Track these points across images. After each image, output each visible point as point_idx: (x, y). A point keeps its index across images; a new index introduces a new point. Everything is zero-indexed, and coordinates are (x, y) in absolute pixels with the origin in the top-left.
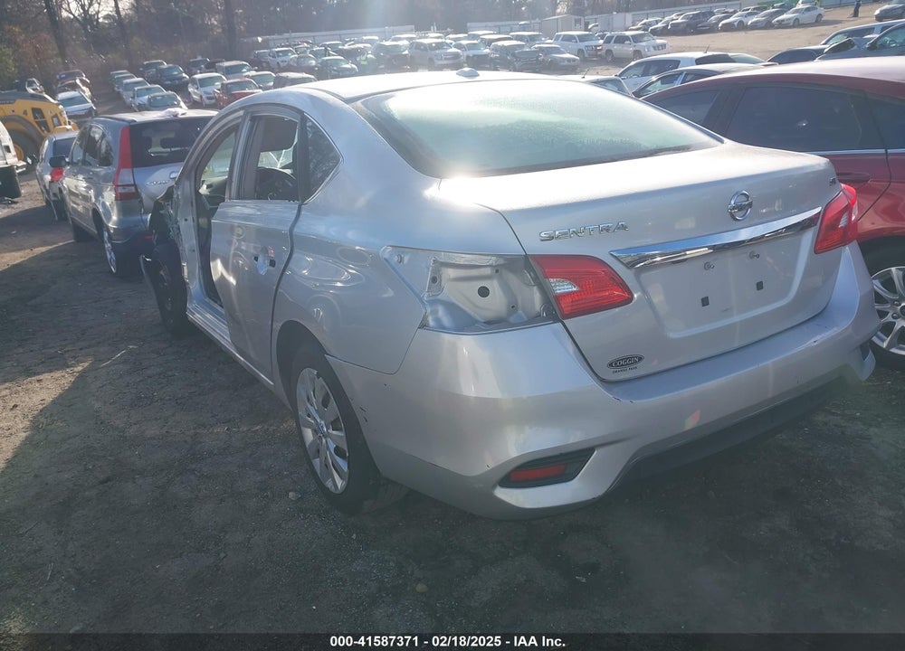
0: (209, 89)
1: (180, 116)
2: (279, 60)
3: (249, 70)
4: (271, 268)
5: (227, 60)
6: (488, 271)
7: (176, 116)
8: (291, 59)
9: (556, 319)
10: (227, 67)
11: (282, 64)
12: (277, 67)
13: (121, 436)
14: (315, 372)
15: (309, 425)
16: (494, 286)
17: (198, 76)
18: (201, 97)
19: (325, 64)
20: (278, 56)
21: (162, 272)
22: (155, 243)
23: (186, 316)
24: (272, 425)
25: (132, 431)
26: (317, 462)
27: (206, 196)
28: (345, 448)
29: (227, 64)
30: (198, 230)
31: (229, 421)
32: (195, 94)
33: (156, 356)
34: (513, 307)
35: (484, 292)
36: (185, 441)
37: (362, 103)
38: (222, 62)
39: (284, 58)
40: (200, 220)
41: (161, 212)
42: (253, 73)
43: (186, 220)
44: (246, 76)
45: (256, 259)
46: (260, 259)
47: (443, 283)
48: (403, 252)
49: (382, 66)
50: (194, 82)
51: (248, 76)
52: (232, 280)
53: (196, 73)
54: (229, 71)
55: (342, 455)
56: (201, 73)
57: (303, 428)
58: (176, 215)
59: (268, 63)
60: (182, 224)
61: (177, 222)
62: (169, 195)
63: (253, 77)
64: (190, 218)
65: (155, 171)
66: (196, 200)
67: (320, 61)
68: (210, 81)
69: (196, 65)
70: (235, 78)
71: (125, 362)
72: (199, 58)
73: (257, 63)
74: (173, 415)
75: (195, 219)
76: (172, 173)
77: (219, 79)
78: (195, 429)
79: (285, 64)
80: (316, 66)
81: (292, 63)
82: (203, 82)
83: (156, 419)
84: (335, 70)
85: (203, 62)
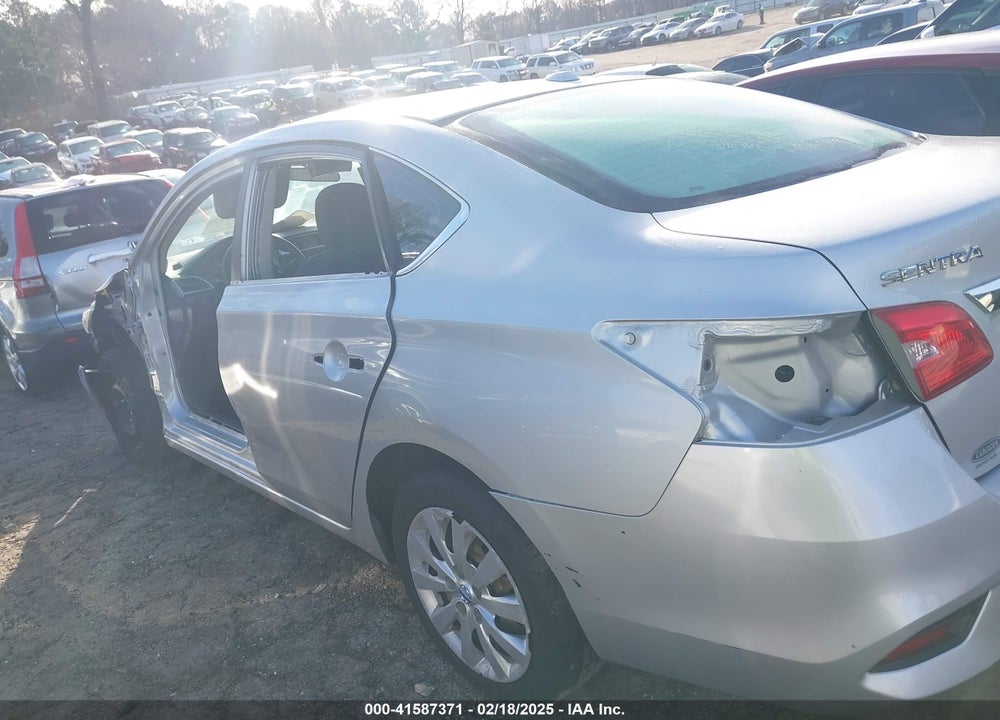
0: (84, 156)
1: (88, 185)
2: (162, 115)
3: (129, 130)
4: (355, 371)
5: (101, 121)
6: (794, 342)
7: (83, 184)
8: (178, 114)
9: (913, 403)
10: (102, 129)
11: (166, 120)
12: (161, 123)
13: (125, 632)
14: (450, 513)
15: (428, 586)
16: (800, 363)
17: (68, 142)
18: (76, 166)
19: (219, 115)
20: (162, 111)
21: (116, 387)
22: (97, 349)
23: (165, 441)
24: (338, 581)
25: (138, 620)
26: (452, 639)
27: (176, 280)
28: (524, 621)
29: (101, 125)
30: (169, 327)
31: (274, 584)
32: (68, 163)
33: (129, 499)
34: (827, 391)
35: (785, 374)
36: (225, 625)
37: (461, 123)
38: (93, 123)
39: (168, 113)
40: (170, 313)
41: (110, 307)
42: (135, 133)
43: (150, 315)
44: (127, 137)
45: (319, 359)
46: (328, 359)
47: (717, 369)
48: (637, 328)
49: (285, 113)
50: (64, 149)
51: (130, 137)
52: (269, 392)
53: (64, 139)
54: (105, 133)
55: (516, 630)
56: (70, 138)
57: (420, 591)
58: (135, 309)
59: (149, 120)
60: (145, 320)
61: (135, 318)
62: (117, 284)
63: (135, 137)
64: (155, 312)
65: (68, 256)
66: (162, 286)
67: (212, 113)
68: (85, 146)
69: (63, 129)
70: (112, 141)
71: (88, 514)
72: (65, 122)
73: (136, 121)
74: (190, 586)
75: (163, 312)
76: (91, 255)
77: (94, 143)
78: (230, 602)
79: (171, 120)
80: (208, 119)
81: (179, 118)
82: (75, 149)
83: (168, 596)
84: (233, 122)
85: (71, 125)
